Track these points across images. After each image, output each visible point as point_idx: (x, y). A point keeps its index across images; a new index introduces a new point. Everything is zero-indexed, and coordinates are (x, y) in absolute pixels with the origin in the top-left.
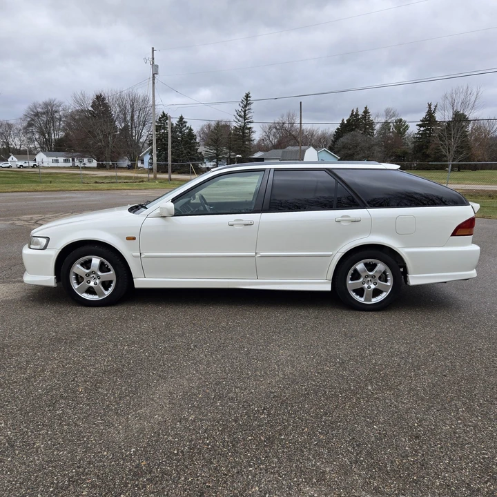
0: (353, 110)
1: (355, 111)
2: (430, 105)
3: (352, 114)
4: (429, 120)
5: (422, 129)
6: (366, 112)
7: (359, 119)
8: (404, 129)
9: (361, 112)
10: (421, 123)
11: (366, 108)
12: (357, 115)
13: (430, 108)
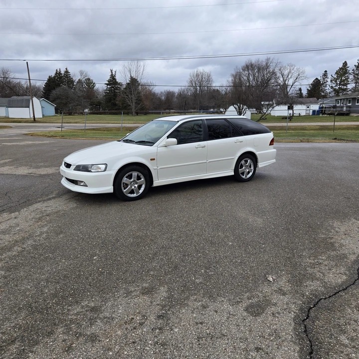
0: (57, 70)
1: (58, 70)
2: (112, 71)
3: (56, 73)
4: (113, 81)
5: (109, 87)
6: (67, 72)
7: (62, 77)
8: (93, 85)
9: (63, 72)
10: (107, 82)
11: (66, 69)
12: (60, 73)
13: (112, 73)
